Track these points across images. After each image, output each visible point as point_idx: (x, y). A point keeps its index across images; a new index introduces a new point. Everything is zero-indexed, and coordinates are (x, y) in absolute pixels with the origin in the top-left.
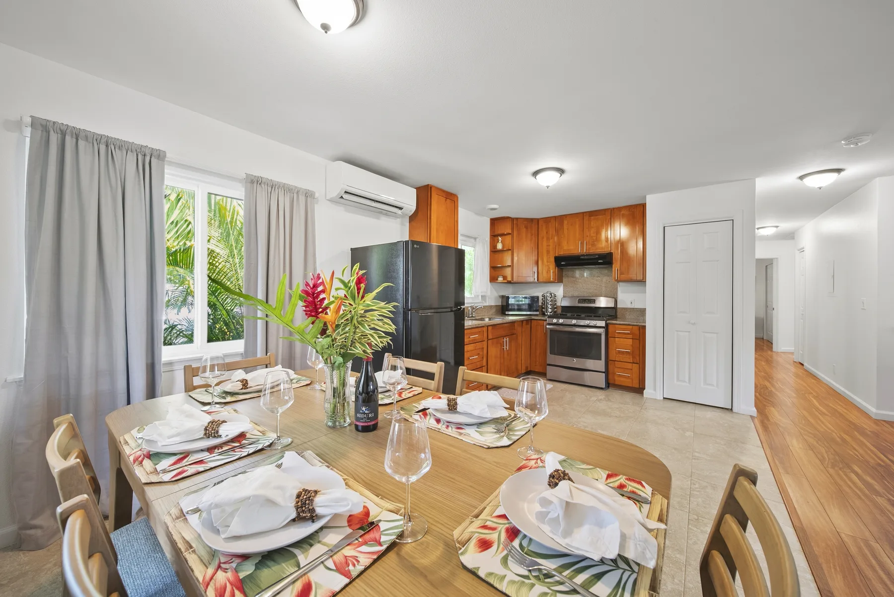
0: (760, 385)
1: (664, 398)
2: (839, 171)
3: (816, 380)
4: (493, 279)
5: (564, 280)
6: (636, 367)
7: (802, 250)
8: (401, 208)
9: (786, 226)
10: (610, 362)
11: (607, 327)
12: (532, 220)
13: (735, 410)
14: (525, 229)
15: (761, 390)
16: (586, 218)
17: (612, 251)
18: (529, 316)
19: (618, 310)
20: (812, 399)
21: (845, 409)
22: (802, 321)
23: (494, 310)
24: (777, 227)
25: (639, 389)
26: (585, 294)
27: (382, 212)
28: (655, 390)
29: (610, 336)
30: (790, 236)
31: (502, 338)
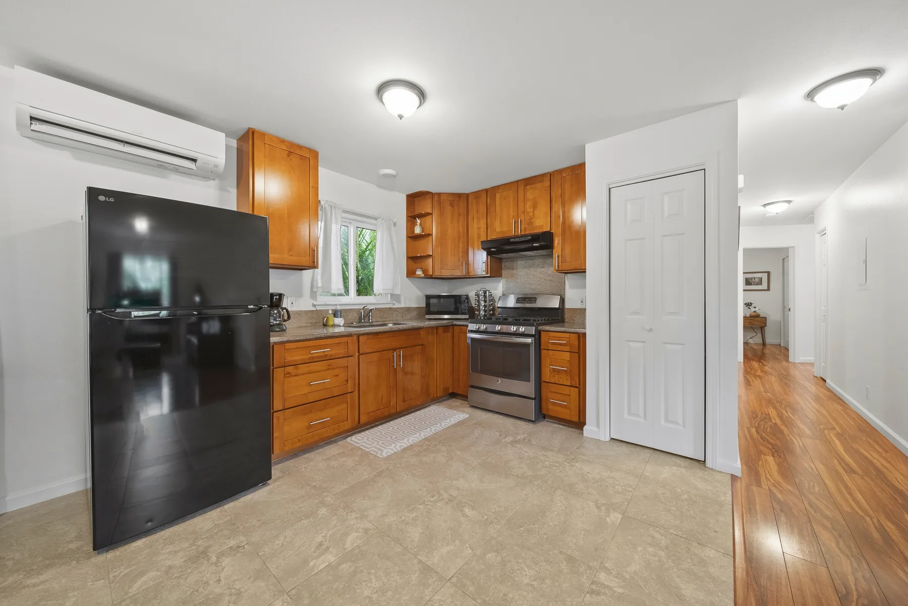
0: (762, 413)
1: (612, 439)
2: (874, 73)
3: (841, 405)
4: (411, 274)
5: (504, 272)
6: (574, 392)
7: (823, 233)
8: (194, 160)
9: (801, 200)
10: (543, 384)
11: (538, 336)
12: (459, 196)
13: (709, 463)
14: (450, 208)
15: (762, 423)
16: (521, 188)
17: (552, 231)
18: (450, 321)
19: (566, 311)
20: (834, 438)
21: (885, 459)
22: (824, 324)
23: (415, 313)
24: (789, 202)
25: (579, 424)
26: (528, 291)
27: (161, 165)
28: (598, 426)
29: (542, 348)
30: (808, 217)
31: (391, 351)
